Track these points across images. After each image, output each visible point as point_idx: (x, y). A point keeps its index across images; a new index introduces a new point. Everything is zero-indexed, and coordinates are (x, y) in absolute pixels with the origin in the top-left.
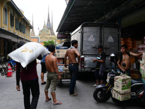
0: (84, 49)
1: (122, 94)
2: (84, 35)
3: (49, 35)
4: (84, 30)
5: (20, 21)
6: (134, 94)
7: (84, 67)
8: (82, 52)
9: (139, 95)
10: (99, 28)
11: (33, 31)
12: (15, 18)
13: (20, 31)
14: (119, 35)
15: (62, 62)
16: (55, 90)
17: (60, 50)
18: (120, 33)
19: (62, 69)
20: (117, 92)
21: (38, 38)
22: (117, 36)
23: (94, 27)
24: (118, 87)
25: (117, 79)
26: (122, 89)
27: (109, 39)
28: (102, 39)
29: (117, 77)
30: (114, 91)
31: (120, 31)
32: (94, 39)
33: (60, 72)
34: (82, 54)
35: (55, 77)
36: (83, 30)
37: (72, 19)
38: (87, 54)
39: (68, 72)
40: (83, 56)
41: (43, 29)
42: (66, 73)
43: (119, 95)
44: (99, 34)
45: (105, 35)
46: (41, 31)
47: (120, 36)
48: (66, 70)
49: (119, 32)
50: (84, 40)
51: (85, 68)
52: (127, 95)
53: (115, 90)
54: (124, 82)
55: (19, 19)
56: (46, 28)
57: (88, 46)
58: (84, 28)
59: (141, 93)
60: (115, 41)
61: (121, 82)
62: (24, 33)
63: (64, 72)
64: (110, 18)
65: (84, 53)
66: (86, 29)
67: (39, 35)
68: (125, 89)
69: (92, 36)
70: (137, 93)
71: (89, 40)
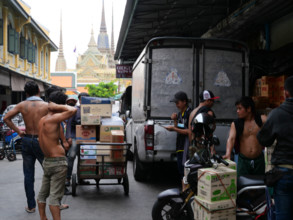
0: (154, 104)
1: (213, 212)
2: (155, 68)
3: (103, 66)
4: (154, 57)
5: (21, 29)
6: (245, 212)
7: (152, 148)
8: (149, 112)
9: (256, 215)
10: (192, 50)
11: (61, 56)
12: (6, 24)
13: (21, 57)
14: (244, 68)
15: (94, 135)
16: (60, 199)
17: (92, 106)
18: (247, 64)
19: (92, 152)
20: (202, 206)
21: (72, 75)
22: (239, 71)
23: (180, 50)
24: (204, 193)
25: (203, 174)
26: (213, 200)
27: (219, 79)
28: (201, 80)
29: (203, 170)
30: (196, 204)
31: (247, 60)
32: (179, 80)
33: (88, 161)
34: (149, 117)
35: (60, 169)
36: (151, 57)
37: (149, 26)
38: (160, 115)
39: (107, 160)
40: (150, 122)
41: (88, 52)
42: (103, 162)
43: (206, 213)
44: (191, 66)
45: (208, 70)
46: (83, 57)
47: (247, 70)
48: (103, 156)
49: (244, 61)
50: (153, 80)
51: (155, 152)
52: (224, 213)
53: (198, 203)
54: (218, 183)
55: (17, 25)
56: (96, 50)
57: (164, 96)
58: (154, 51)
59: (261, 210)
60: (233, 85)
61: (209, 182)
62: (32, 62)
63: (99, 160)
64: (241, 23)
65: (153, 114)
66: (158, 54)
67: (78, 66)
68: (221, 199)
69: (175, 71)
70: (251, 210)
71: (167, 82)
